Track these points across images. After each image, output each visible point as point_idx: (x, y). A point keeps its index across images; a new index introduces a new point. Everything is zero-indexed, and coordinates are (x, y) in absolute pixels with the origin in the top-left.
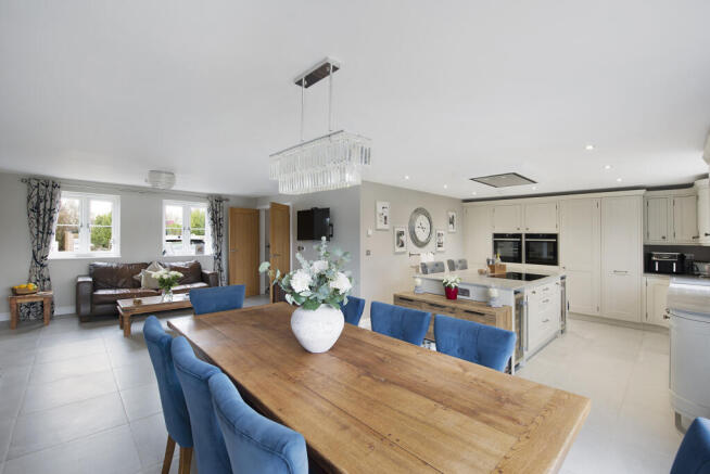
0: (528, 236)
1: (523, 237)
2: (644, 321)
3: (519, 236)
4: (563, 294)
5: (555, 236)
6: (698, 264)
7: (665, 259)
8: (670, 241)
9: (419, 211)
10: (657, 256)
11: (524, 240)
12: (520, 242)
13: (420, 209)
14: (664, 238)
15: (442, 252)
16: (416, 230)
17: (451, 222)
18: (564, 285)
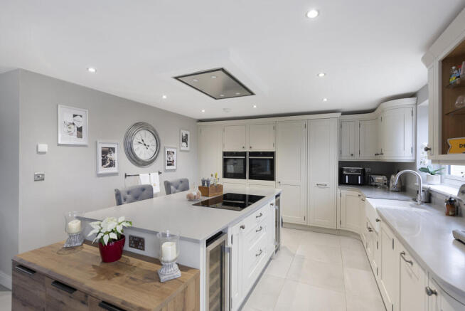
0: (252, 154)
1: (248, 154)
2: (339, 228)
3: (244, 154)
4: (278, 212)
5: (272, 154)
6: (372, 176)
7: (352, 173)
8: (356, 158)
9: (140, 126)
10: (348, 170)
11: (248, 157)
12: (245, 160)
13: (143, 123)
14: (352, 155)
15: (174, 170)
16: (135, 147)
17: (185, 140)
18: (278, 203)
